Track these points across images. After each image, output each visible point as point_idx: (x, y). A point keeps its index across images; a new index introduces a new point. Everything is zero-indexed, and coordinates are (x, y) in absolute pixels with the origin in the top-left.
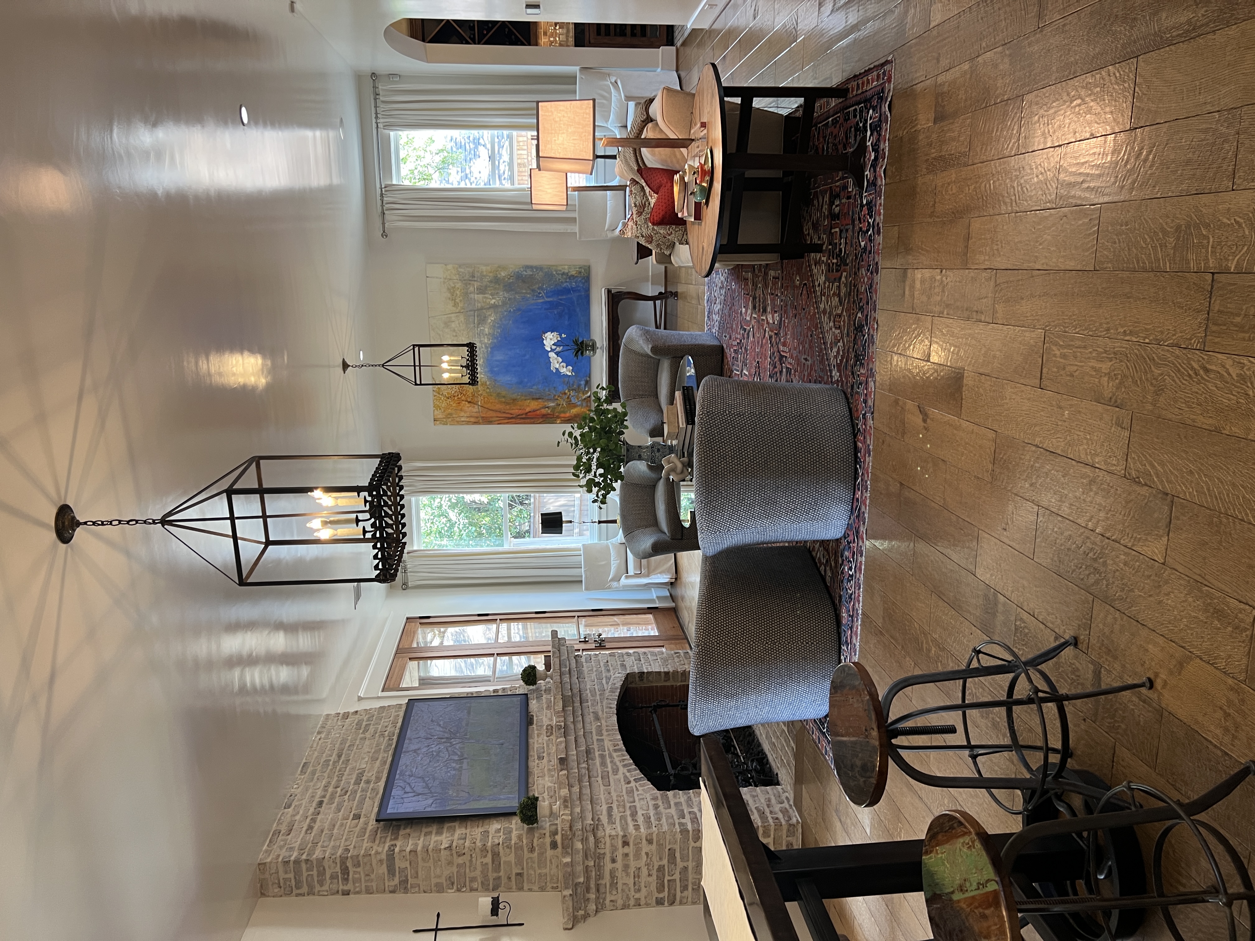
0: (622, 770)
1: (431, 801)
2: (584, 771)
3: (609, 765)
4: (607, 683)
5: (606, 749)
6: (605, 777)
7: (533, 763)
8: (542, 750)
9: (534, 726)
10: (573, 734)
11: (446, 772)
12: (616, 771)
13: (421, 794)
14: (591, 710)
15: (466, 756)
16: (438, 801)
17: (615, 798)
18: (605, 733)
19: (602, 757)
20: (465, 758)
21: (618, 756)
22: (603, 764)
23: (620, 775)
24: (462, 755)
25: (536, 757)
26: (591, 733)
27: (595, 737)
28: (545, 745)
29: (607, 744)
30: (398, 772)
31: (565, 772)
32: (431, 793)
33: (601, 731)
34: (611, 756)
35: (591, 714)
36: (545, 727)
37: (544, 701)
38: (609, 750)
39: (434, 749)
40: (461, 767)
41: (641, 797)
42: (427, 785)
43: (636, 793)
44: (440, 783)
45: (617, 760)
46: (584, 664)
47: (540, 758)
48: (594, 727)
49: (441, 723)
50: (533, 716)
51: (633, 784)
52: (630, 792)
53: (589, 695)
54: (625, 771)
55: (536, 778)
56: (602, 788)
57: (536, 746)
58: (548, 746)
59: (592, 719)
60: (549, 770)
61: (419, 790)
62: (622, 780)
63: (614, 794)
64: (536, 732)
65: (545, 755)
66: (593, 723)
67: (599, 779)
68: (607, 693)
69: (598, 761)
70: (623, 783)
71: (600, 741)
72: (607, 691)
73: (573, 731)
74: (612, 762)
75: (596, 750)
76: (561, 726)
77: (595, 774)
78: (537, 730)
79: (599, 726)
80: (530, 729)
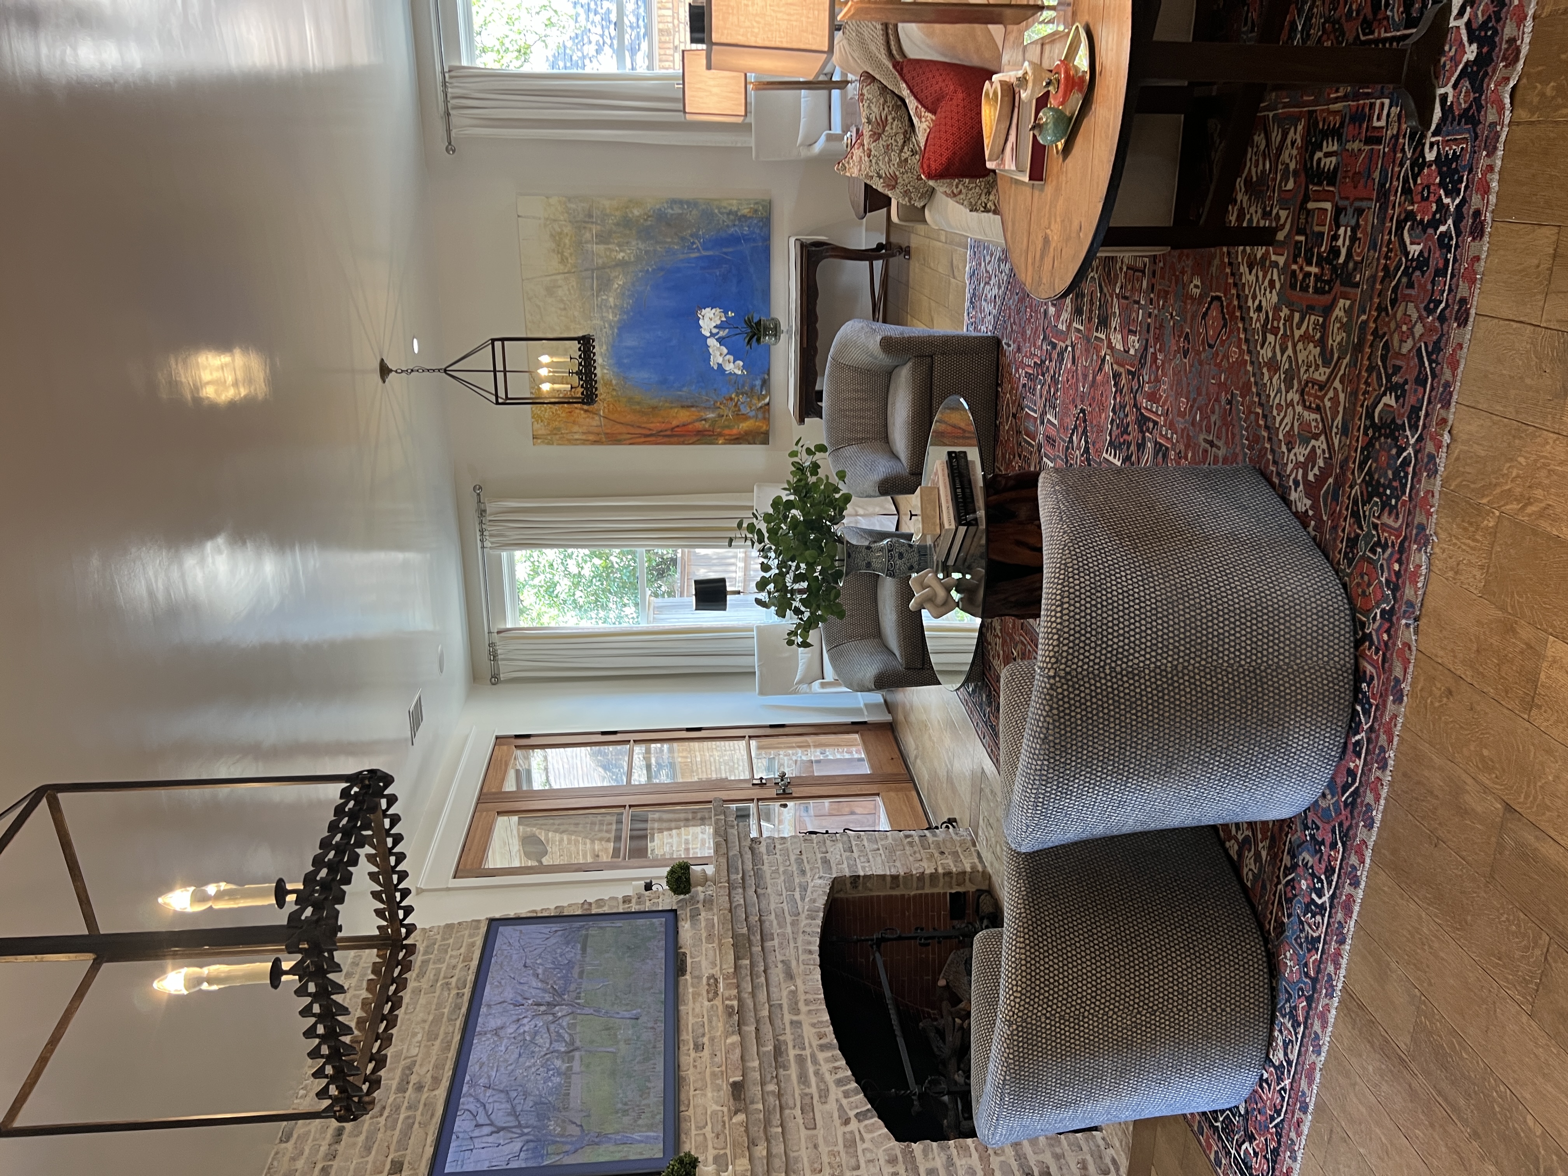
0: (836, 1093)
1: (519, 1145)
2: (772, 1100)
3: (813, 1080)
4: (803, 899)
5: (807, 1044)
6: (807, 1108)
7: (688, 1057)
8: (701, 1030)
9: (688, 977)
10: (753, 1020)
11: (547, 1080)
12: (824, 1094)
13: (503, 1129)
14: (780, 958)
15: (578, 1043)
16: (532, 1145)
17: (825, 1159)
18: (803, 1008)
19: (800, 1060)
20: (577, 1049)
21: (827, 1060)
22: (803, 1078)
23: (832, 1106)
24: (572, 1042)
25: (692, 1046)
26: (780, 1006)
27: (788, 1017)
28: (705, 1020)
29: (808, 1032)
30: (467, 1078)
31: (741, 1117)
32: (520, 1126)
33: (796, 1003)
34: (815, 1062)
35: (780, 965)
36: (705, 980)
37: (703, 924)
38: (811, 1046)
39: (526, 1028)
40: (570, 1068)
41: (869, 1156)
42: (513, 1107)
43: (860, 1147)
44: (536, 1104)
45: (825, 1068)
46: (765, 857)
47: (699, 1047)
48: (785, 993)
49: (540, 971)
50: (684, 954)
51: (854, 1125)
52: (851, 1144)
53: (775, 923)
54: (841, 1095)
55: (692, 1093)
56: (804, 1133)
57: (691, 1020)
58: (710, 1021)
59: (782, 976)
60: (714, 1075)
61: (501, 1119)
62: (836, 1115)
63: (823, 1149)
64: (691, 990)
65: (706, 1040)
66: (783, 986)
67: (798, 1112)
68: (803, 921)
69: (793, 1072)
70: (837, 1122)
71: (796, 1024)
72: (803, 916)
73: (752, 1014)
74: (816, 1073)
75: (790, 1045)
76: (732, 1007)
77: (791, 1103)
78: (693, 986)
79: (794, 993)
80: (681, 983)
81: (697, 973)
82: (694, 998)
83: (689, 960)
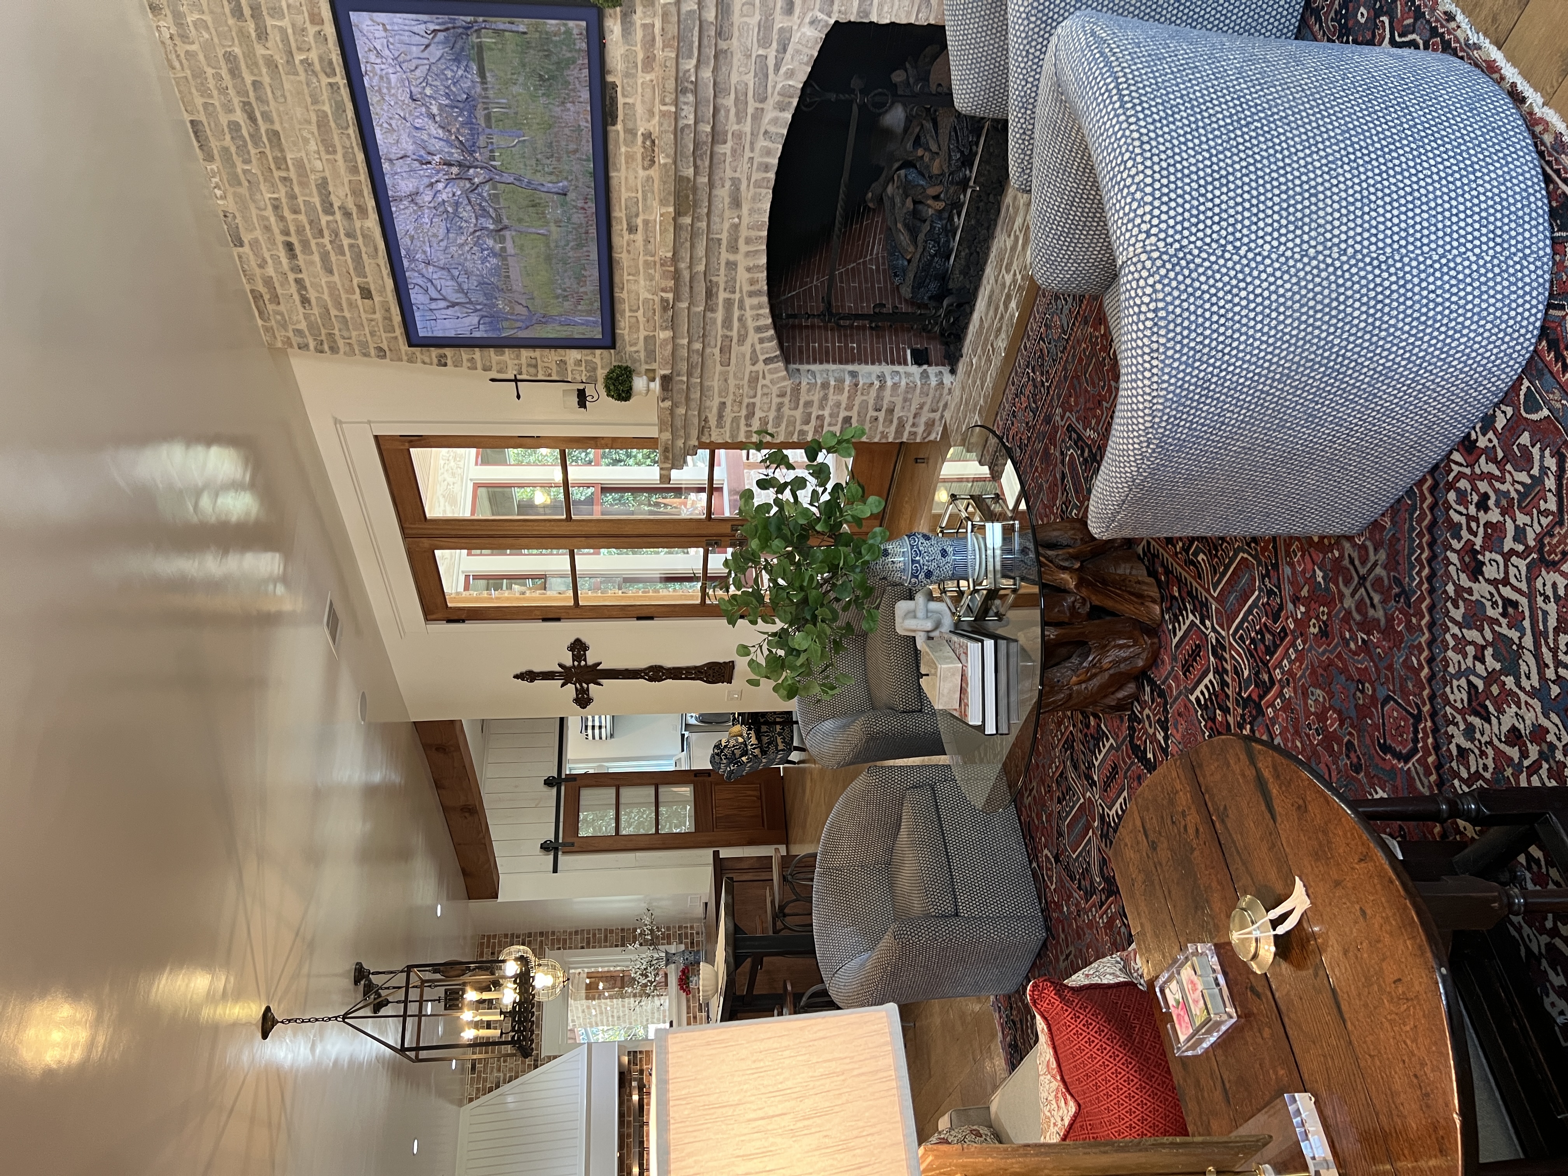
0: (753, 337)
3: (736, 324)
5: (738, 288)
6: (725, 350)
7: (621, 238)
8: (634, 210)
9: (619, 127)
12: (742, 340)
13: (457, 304)
14: (729, 174)
18: (743, 248)
19: (729, 303)
20: (506, 228)
21: (752, 308)
22: (727, 323)
23: (747, 348)
24: (498, 220)
25: (625, 227)
26: (719, 240)
27: (725, 256)
28: (640, 195)
29: (742, 276)
30: (403, 253)
32: (470, 302)
33: (736, 240)
34: (741, 307)
35: (728, 184)
36: (640, 139)
38: (741, 291)
42: (460, 285)
43: (761, 382)
44: (480, 284)
45: (749, 314)
47: (632, 229)
48: (726, 226)
50: (614, 86)
52: (754, 380)
54: (756, 341)
56: (719, 368)
57: (624, 195)
58: (645, 199)
59: (727, 200)
62: (748, 357)
63: (732, 382)
64: (623, 149)
65: (639, 221)
66: (727, 213)
67: (717, 351)
68: (769, 112)
69: (719, 315)
70: (748, 362)
71: (732, 266)
74: (740, 319)
77: (712, 343)
78: (627, 145)
79: (736, 227)
80: (612, 136)
81: (630, 125)
82: (627, 162)
83: (621, 100)
